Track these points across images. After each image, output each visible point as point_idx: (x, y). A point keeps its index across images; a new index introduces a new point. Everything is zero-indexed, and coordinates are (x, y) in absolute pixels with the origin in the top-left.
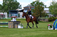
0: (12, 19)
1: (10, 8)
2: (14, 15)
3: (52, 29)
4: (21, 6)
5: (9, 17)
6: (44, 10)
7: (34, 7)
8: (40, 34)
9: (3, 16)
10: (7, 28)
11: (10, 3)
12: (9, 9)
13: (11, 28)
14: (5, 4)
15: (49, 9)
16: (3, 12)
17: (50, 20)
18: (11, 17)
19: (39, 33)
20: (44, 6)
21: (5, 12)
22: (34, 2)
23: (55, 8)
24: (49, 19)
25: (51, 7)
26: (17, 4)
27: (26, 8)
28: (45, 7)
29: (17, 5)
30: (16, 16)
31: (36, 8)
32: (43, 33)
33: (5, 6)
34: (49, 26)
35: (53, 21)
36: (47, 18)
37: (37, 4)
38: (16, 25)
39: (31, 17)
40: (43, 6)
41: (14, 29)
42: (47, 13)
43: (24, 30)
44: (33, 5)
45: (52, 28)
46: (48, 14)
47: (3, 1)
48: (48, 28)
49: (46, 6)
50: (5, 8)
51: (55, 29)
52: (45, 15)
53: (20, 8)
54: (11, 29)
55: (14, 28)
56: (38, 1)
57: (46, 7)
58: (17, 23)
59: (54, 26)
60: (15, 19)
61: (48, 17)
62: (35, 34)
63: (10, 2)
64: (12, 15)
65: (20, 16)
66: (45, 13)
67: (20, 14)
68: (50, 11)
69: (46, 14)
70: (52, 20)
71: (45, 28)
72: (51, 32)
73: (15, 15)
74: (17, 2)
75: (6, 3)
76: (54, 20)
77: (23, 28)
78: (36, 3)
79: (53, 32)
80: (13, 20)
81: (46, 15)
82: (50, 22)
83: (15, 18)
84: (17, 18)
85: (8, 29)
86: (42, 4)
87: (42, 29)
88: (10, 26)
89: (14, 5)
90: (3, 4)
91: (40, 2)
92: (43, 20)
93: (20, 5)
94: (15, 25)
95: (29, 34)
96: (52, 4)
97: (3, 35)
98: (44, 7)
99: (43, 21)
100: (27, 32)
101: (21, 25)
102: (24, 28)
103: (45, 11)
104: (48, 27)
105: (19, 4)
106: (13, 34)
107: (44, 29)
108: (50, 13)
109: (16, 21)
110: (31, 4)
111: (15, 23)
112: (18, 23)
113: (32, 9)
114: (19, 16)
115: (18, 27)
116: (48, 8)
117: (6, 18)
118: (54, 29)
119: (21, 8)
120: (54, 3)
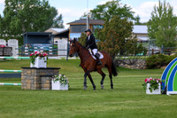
0: (33, 62)
1: (27, 25)
2: (40, 48)
3: (158, 92)
4: (60, 18)
5: (24, 55)
6: (134, 31)
7: (103, 22)
8: (120, 108)
9: (5, 51)
10: (18, 88)
11: (27, 9)
12: (24, 30)
13: (30, 90)
14: (13, 14)
15: (149, 30)
16: (6, 39)
17: (153, 65)
18: (31, 56)
19: (116, 105)
20: (133, 18)
21: (12, 38)
22: (101, 8)
23: (166, 26)
24: (148, 61)
25: (153, 24)
26: (49, 12)
27: (76, 26)
28: (136, 24)
29: (49, 14)
30: (47, 51)
31: (107, 25)
32: (128, 105)
33: (12, 18)
34: (149, 84)
35: (162, 66)
36: (142, 59)
37: (111, 12)
38: (45, 80)
39: (97, 56)
40: (129, 20)
41: (40, 93)
42: (142, 42)
43: (72, 95)
44: (98, 16)
45: (156, 88)
46: (145, 45)
47: (7, 2)
48: (145, 89)
49: (138, 19)
50: (11, 27)
51: (168, 93)
52: (137, 48)
53: (57, 27)
54: (31, 93)
55: (40, 88)
56: (113, 3)
57: (138, 24)
58: (50, 72)
59: (162, 84)
60: (42, 60)
61: (145, 55)
62: (105, 108)
63: (27, 6)
64: (33, 48)
65: (59, 53)
66: (136, 41)
67: (58, 43)
68: (151, 35)
69: (138, 44)
70: (158, 64)
71: (136, 90)
72: (156, 103)
73: (42, 47)
74: (49, 7)
75: (14, 8)
76: (164, 63)
77: (66, 88)
78: (107, 9)
79: (161, 103)
80: (37, 65)
81: (140, 47)
82: (152, 70)
83: (41, 56)
84: (49, 58)
85: (22, 93)
86: (125, 12)
87: (127, 92)
88: (28, 81)
89: (40, 15)
90: (5, 12)
91: (122, 6)
92: (131, 64)
93: (57, 16)
94: (43, 79)
95: (85, 109)
96: (158, 13)
97: (4, 112)
98: (134, 22)
99: (129, 67)
100: (80, 101)
101: (61, 81)
102: (69, 89)
103: (136, 34)
104: (145, 85)
105: (54, 12)
106: (36, 109)
107: (134, 93)
108: (152, 43)
109: (47, 68)
110: (94, 12)
111: (43, 74)
112: (52, 74)
113: (95, 27)
114: (55, 52)
115: (51, 87)
116: (144, 24)
117: (16, 57)
118: (164, 93)
119: (62, 27)
120: (165, 9)
